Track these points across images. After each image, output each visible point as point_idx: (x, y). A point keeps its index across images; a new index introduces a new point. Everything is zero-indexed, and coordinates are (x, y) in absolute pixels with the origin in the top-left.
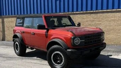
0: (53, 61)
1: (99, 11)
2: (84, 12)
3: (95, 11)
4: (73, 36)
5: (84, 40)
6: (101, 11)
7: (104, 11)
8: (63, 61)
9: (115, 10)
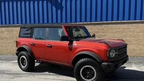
0: (82, 76)
1: (104, 22)
3: (99, 22)
6: (105, 22)
7: (109, 22)
9: (120, 21)
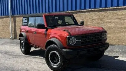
0: (50, 60)
2: (92, 10)
3: (104, 9)
4: (68, 35)
5: (81, 40)
8: (60, 61)
